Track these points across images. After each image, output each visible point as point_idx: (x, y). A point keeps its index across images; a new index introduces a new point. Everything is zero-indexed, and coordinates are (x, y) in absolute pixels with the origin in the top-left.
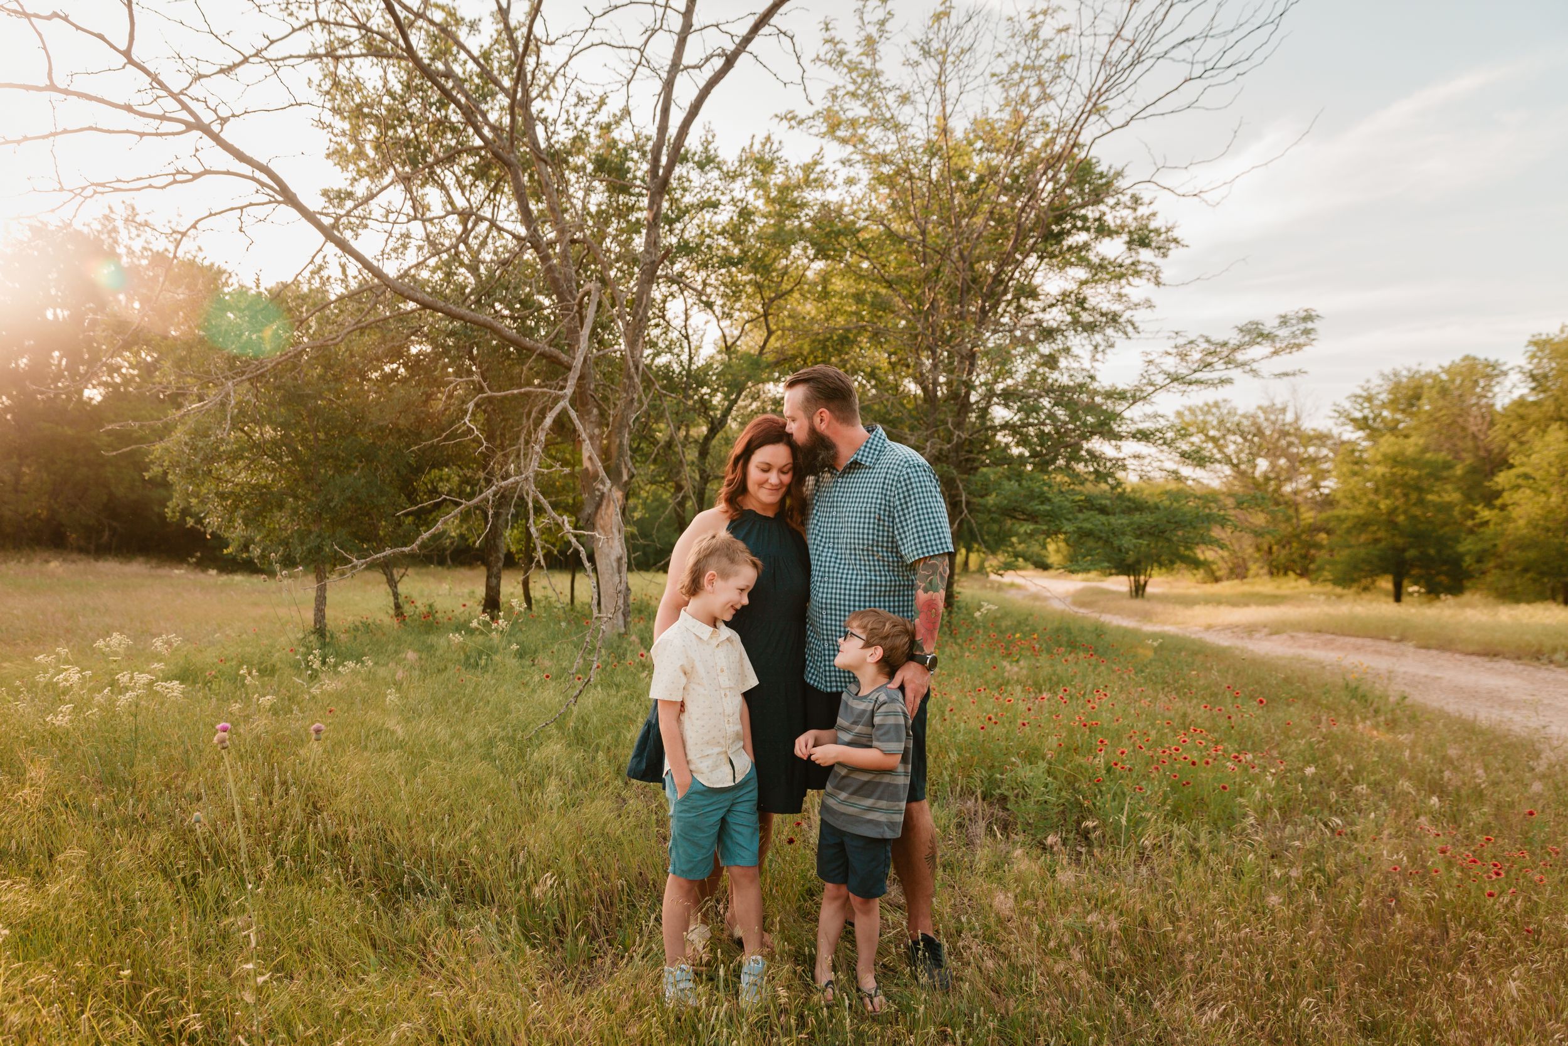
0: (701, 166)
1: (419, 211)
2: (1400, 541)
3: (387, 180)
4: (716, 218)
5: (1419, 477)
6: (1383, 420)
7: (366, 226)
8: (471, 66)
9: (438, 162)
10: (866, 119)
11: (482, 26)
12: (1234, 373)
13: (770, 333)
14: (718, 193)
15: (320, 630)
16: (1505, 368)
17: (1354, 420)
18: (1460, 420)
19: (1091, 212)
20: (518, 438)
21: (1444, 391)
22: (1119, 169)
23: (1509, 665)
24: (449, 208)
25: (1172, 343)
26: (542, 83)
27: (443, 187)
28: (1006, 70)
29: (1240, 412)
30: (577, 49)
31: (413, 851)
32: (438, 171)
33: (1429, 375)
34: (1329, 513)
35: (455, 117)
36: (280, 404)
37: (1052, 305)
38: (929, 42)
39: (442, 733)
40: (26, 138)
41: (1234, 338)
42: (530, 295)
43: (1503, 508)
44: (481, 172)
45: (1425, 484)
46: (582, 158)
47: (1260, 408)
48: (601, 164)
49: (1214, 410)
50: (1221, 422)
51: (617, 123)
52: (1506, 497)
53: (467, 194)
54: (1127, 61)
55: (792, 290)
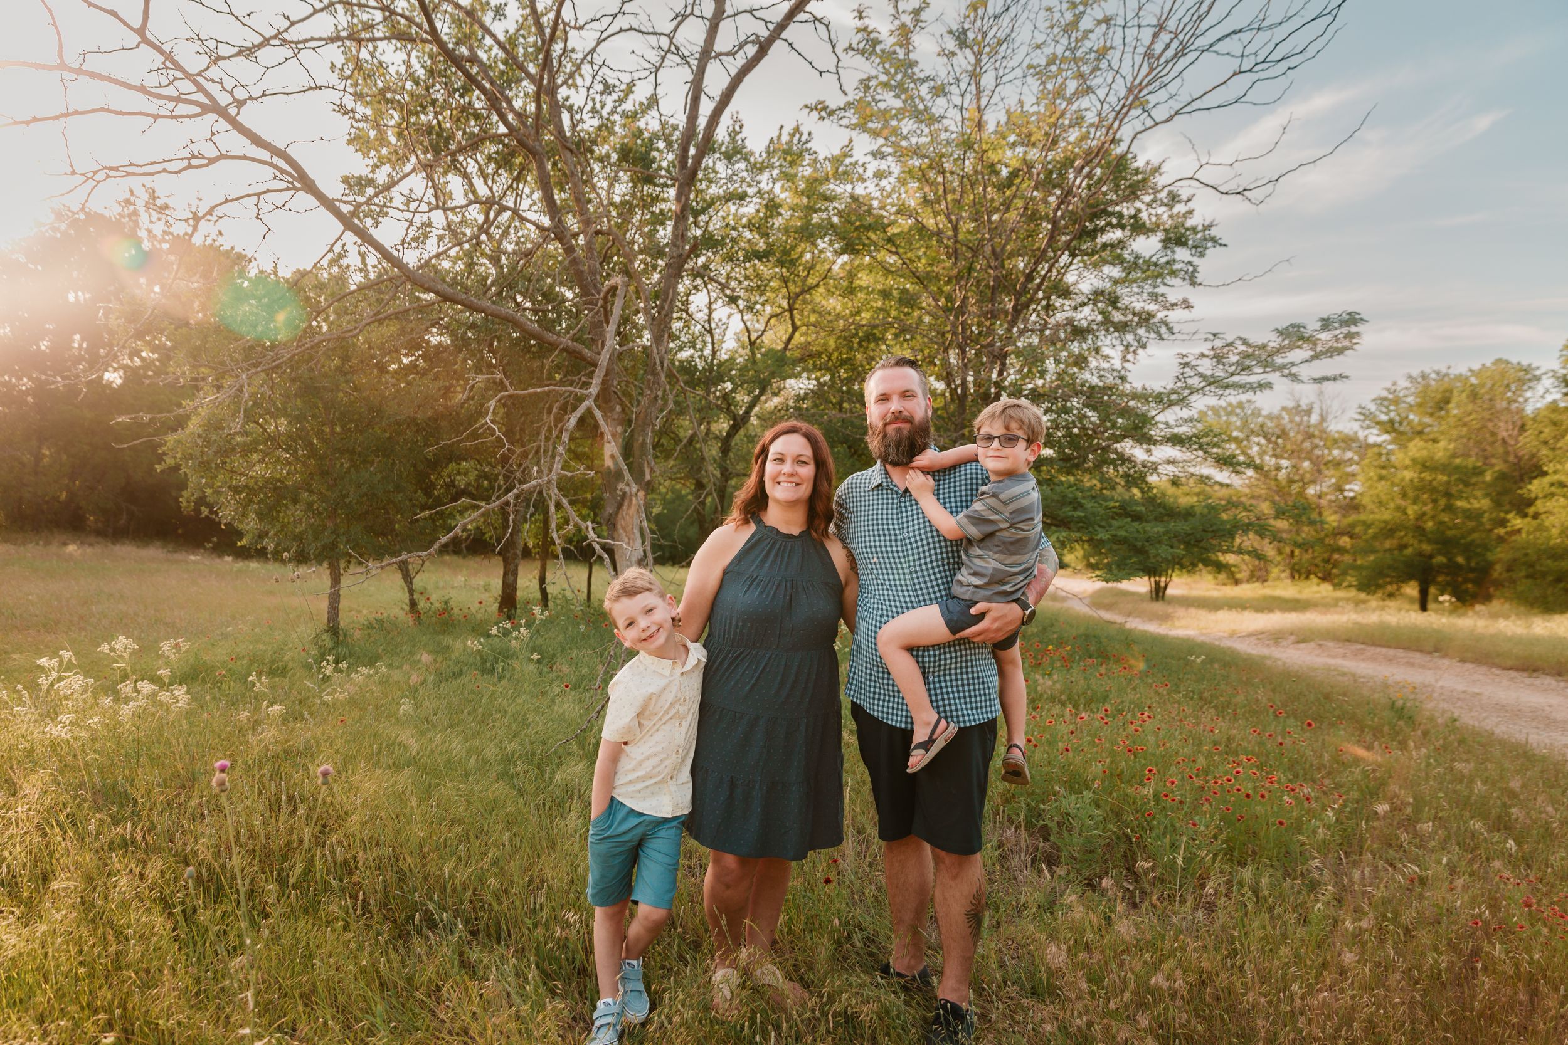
0: (728, 157)
1: (441, 201)
2: (1427, 548)
3: (408, 168)
4: (743, 210)
5: (1448, 483)
6: (1410, 423)
7: (386, 214)
8: (496, 50)
9: (461, 149)
10: (899, 110)
11: (507, 11)
12: (1274, 377)
13: (795, 328)
14: (744, 185)
15: (334, 629)
16: (1537, 373)
17: (1378, 423)
18: (1490, 425)
19: (1126, 209)
20: (538, 434)
21: (1474, 396)
22: (1156, 164)
23: (1549, 681)
24: (471, 196)
25: (1209, 345)
26: (568, 70)
27: (466, 176)
28: (1043, 62)
29: (1264, 413)
30: (605, 35)
31: (426, 879)
32: (461, 158)
33: (1459, 378)
34: (1353, 518)
35: (479, 102)
36: (296, 396)
37: (1083, 304)
38: (964, 32)
39: (457, 747)
40: (35, 119)
41: (1274, 341)
42: (552, 287)
43: (1536, 516)
44: (504, 161)
45: (1454, 490)
46: (606, 147)
47: (1284, 409)
48: (625, 153)
49: (1238, 411)
50: (1245, 423)
51: (643, 112)
52: (1539, 506)
53: (490, 183)
54: (1170, 53)
55: (817, 285)
